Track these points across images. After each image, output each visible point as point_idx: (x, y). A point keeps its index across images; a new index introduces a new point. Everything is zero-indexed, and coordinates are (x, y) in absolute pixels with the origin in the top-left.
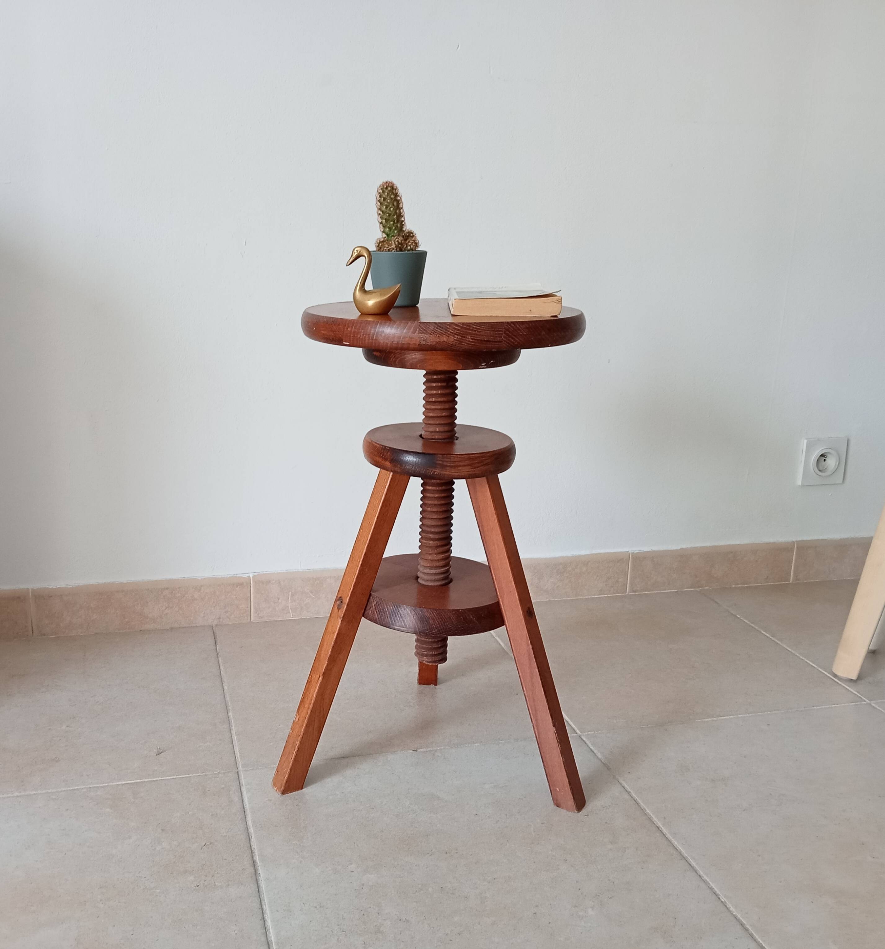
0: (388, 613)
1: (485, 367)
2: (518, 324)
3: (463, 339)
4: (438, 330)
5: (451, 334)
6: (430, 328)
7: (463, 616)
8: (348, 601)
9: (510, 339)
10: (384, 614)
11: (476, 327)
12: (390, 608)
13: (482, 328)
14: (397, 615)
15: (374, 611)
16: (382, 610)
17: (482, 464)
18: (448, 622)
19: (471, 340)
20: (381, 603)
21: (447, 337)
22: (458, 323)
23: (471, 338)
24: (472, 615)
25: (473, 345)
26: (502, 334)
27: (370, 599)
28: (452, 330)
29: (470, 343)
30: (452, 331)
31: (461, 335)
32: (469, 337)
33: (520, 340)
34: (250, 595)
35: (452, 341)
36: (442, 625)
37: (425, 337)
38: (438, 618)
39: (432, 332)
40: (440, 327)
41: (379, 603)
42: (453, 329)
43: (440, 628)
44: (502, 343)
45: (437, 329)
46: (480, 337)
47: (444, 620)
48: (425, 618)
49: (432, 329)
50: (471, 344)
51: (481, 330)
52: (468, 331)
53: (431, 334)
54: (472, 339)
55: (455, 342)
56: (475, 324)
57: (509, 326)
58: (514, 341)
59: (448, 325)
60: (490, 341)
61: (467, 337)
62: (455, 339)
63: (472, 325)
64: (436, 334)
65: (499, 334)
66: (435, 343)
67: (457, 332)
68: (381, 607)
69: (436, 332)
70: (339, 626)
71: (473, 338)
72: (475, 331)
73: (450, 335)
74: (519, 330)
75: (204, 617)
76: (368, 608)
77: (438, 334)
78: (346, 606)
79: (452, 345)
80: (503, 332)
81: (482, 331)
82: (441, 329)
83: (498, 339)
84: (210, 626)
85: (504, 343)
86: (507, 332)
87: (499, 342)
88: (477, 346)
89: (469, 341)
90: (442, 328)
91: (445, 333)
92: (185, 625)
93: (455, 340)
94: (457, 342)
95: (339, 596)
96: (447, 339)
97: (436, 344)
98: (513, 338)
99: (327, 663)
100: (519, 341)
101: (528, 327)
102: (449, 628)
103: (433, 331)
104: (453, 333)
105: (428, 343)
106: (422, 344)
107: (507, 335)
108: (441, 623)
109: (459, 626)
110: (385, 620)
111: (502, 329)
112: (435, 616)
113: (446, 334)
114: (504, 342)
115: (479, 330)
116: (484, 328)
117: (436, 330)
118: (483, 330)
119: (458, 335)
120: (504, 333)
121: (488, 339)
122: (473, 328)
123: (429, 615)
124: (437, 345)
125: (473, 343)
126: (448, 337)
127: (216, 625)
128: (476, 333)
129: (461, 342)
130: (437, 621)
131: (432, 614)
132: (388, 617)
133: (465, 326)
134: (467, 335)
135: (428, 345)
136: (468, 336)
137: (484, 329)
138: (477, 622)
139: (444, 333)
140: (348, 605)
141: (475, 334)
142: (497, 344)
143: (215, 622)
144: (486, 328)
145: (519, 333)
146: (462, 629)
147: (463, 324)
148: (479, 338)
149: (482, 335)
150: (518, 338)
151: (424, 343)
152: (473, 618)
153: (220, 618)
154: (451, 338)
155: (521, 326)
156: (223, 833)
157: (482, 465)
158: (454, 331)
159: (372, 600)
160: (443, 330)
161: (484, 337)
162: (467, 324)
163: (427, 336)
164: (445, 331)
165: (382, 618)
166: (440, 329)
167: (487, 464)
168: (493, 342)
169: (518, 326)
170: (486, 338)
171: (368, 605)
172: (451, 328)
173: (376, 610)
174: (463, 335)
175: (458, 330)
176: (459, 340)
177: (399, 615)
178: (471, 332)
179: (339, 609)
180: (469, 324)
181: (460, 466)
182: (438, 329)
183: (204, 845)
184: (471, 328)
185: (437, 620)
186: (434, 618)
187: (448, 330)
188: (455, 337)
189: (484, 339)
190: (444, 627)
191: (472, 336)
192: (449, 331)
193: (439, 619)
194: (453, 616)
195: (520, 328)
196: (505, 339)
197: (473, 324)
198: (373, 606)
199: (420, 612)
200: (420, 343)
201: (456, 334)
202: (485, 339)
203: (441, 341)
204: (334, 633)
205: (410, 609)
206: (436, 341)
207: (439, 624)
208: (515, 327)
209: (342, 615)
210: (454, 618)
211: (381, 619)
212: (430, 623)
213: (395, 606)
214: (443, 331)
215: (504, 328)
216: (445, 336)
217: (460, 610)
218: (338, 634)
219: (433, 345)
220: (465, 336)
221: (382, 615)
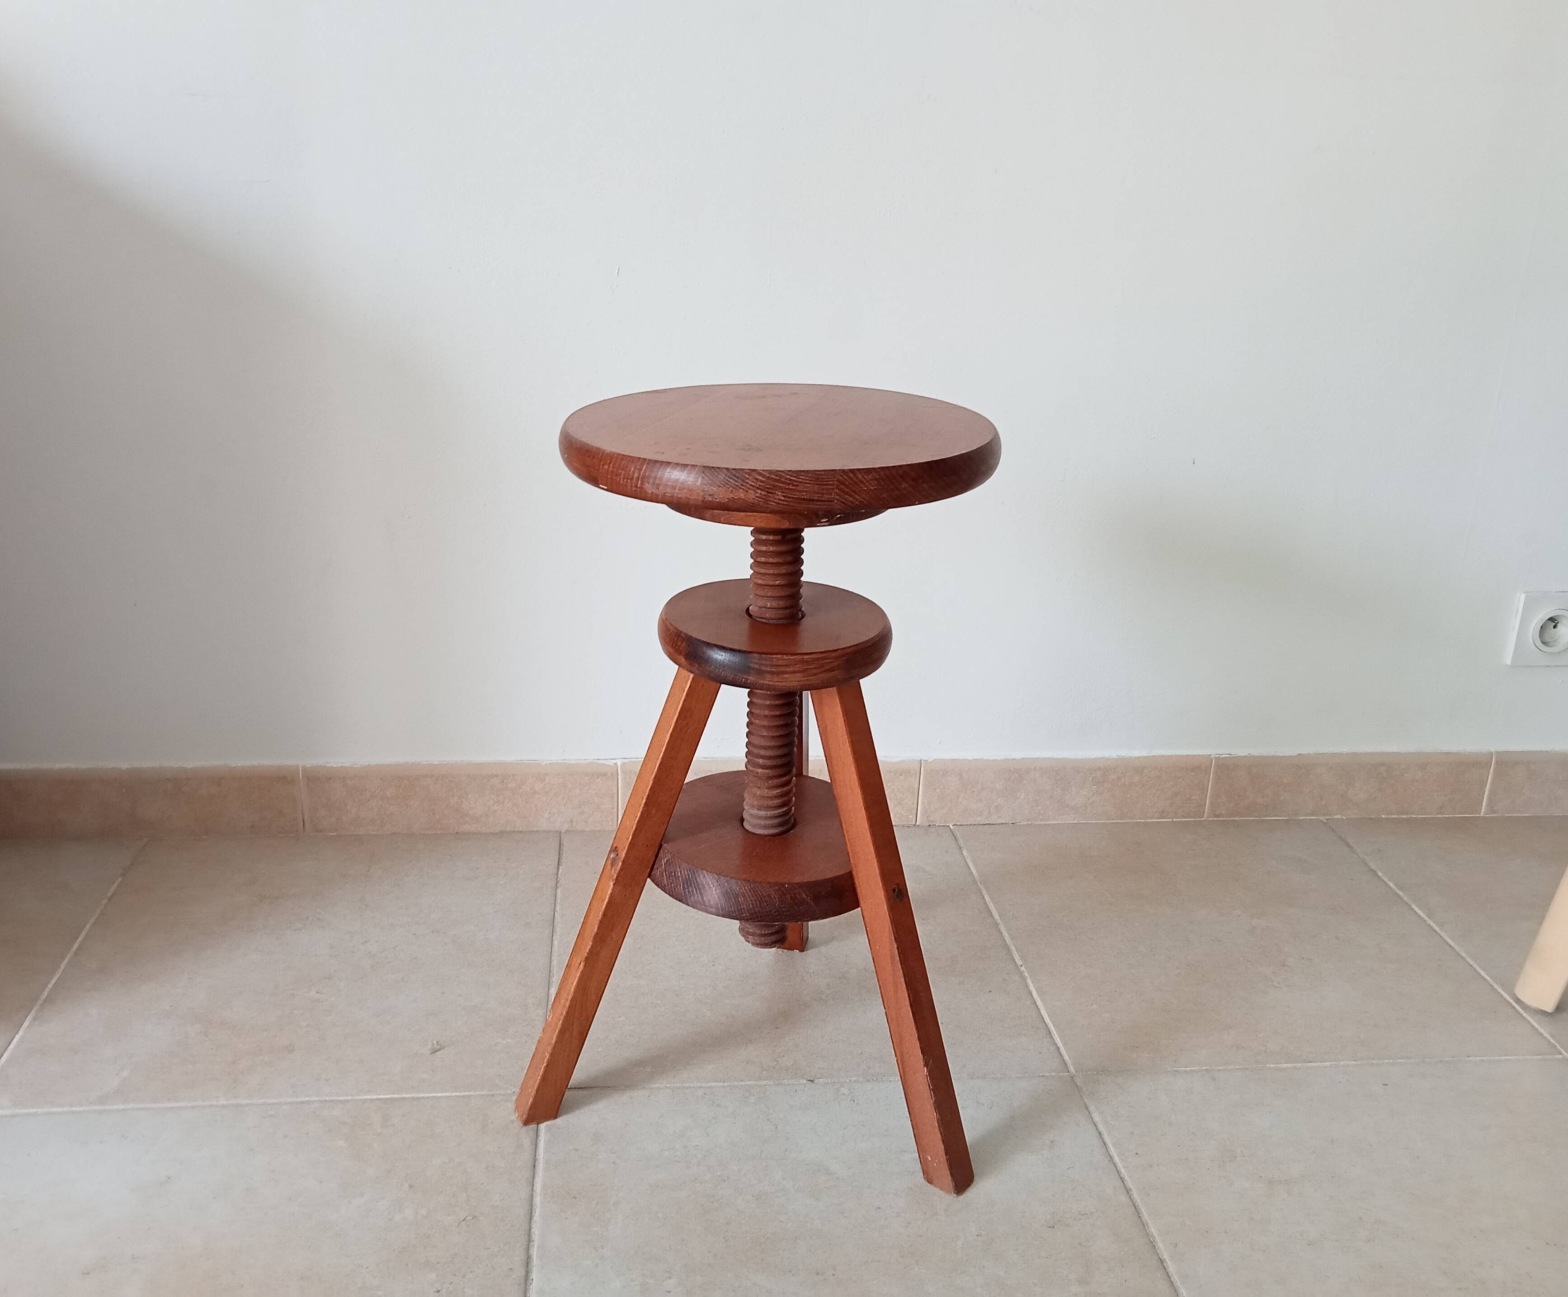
0: (680, 879)
1: (828, 524)
2: (860, 473)
3: (769, 497)
4: (731, 481)
5: (751, 487)
6: (720, 476)
7: (790, 894)
8: (624, 855)
9: (847, 496)
10: (676, 879)
11: (791, 478)
12: (684, 872)
13: (800, 480)
14: (692, 883)
15: (662, 874)
16: (673, 874)
17: (823, 669)
18: (766, 902)
19: (783, 498)
20: (672, 862)
21: (744, 492)
22: (763, 470)
23: (783, 494)
24: (805, 892)
25: (785, 505)
26: (834, 489)
27: (660, 855)
28: (753, 482)
29: (781, 502)
30: (753, 484)
31: (767, 490)
32: (779, 493)
33: (864, 499)
34: (616, 791)
35: (753, 499)
36: (757, 906)
37: (712, 490)
38: (752, 894)
39: (722, 484)
40: (735, 476)
41: (671, 861)
42: (755, 481)
43: (754, 910)
44: (832, 503)
45: (729, 479)
46: (797, 493)
47: (761, 898)
48: (733, 894)
49: (722, 478)
50: (784, 505)
51: (799, 482)
52: (777, 484)
53: (719, 486)
54: (784, 496)
55: (758, 500)
56: (790, 473)
57: (846, 477)
58: (853, 500)
59: (746, 473)
60: (813, 500)
61: (775, 493)
62: (758, 495)
63: (784, 474)
64: (728, 486)
65: (827, 489)
66: (727, 500)
67: (760, 485)
68: (672, 869)
69: (728, 484)
70: (609, 892)
71: (784, 494)
72: (789, 484)
73: (749, 489)
74: (862, 482)
75: (549, 818)
76: (655, 867)
77: (731, 486)
78: (620, 864)
79: (752, 503)
80: (835, 487)
81: (800, 484)
82: (736, 479)
83: (826, 497)
84: (557, 832)
85: (836, 503)
86: (842, 486)
87: (828, 501)
88: (793, 506)
89: (779, 500)
90: (737, 477)
91: (742, 485)
92: (520, 829)
93: (757, 497)
94: (759, 499)
95: (615, 845)
96: (745, 495)
97: (727, 502)
98: (851, 496)
99: (591, 943)
100: (861, 499)
101: (877, 477)
102: (767, 912)
103: (723, 481)
104: (753, 486)
105: (716, 499)
106: (706, 501)
107: (840, 489)
108: (756, 904)
109: (783, 909)
110: (676, 889)
111: (833, 481)
112: (747, 892)
113: (743, 487)
114: (836, 501)
115: (795, 483)
116: (803, 479)
117: (727, 480)
118: (801, 482)
119: (762, 490)
120: (837, 488)
121: (810, 497)
122: (786, 479)
123: (738, 889)
124: (730, 504)
125: (785, 503)
126: (747, 491)
127: (567, 832)
128: (791, 487)
129: (766, 501)
130: (751, 900)
131: (743, 889)
132: (680, 886)
133: (773, 477)
134: (776, 490)
135: (717, 502)
136: (777, 492)
137: (804, 481)
138: (813, 904)
139: (741, 487)
140: (623, 862)
141: (788, 489)
142: (824, 505)
143: (566, 827)
144: (806, 480)
145: (861, 487)
146: (788, 913)
147: (770, 472)
148: (795, 495)
149: (800, 491)
150: (859, 496)
151: (710, 499)
152: (806, 897)
153: (572, 821)
154: (751, 493)
155: (866, 477)
156: (496, 1201)
157: (824, 671)
158: (756, 483)
159: (662, 856)
160: (739, 480)
161: (804, 494)
162: (777, 473)
163: (714, 489)
164: (741, 482)
165: (673, 885)
166: (734, 480)
167: (831, 670)
168: (817, 501)
169: (860, 476)
170: (807, 495)
171: (657, 862)
172: (750, 478)
173: (666, 872)
174: (770, 491)
175: (762, 481)
176: (764, 497)
177: (696, 885)
178: (782, 485)
179: (612, 865)
180: (780, 473)
181: (786, 673)
182: (731, 478)
183: (463, 1220)
184: (783, 480)
185: (749, 897)
186: (746, 894)
187: (747, 481)
188: (757, 493)
189: (803, 497)
190: (760, 909)
191: (783, 492)
192: (747, 483)
193: (753, 897)
194: (776, 894)
195: (862, 479)
196: (837, 497)
197: (786, 473)
198: (662, 865)
199: (726, 884)
200: (705, 498)
201: (758, 488)
202: (806, 497)
203: (736, 498)
204: (603, 901)
205: (711, 877)
206: (728, 497)
207: (752, 904)
208: (855, 479)
209: (616, 875)
210: (776, 897)
211: (671, 887)
212: (739, 901)
213: (692, 871)
214: (739, 483)
215: (836, 479)
216: (741, 490)
217: (785, 884)
218: (608, 903)
219: (724, 503)
220: (773, 492)
221: (673, 880)
